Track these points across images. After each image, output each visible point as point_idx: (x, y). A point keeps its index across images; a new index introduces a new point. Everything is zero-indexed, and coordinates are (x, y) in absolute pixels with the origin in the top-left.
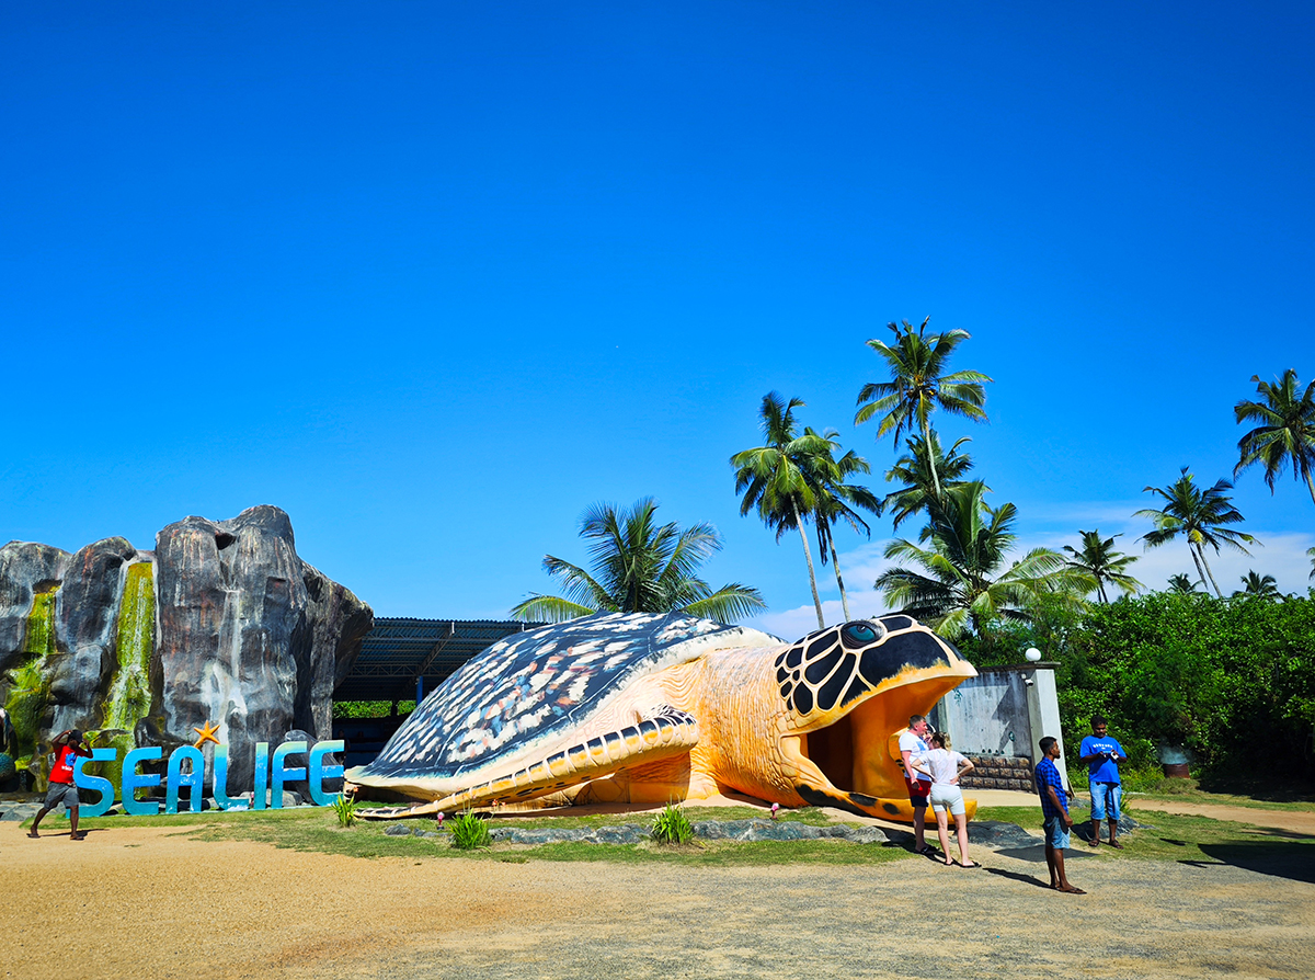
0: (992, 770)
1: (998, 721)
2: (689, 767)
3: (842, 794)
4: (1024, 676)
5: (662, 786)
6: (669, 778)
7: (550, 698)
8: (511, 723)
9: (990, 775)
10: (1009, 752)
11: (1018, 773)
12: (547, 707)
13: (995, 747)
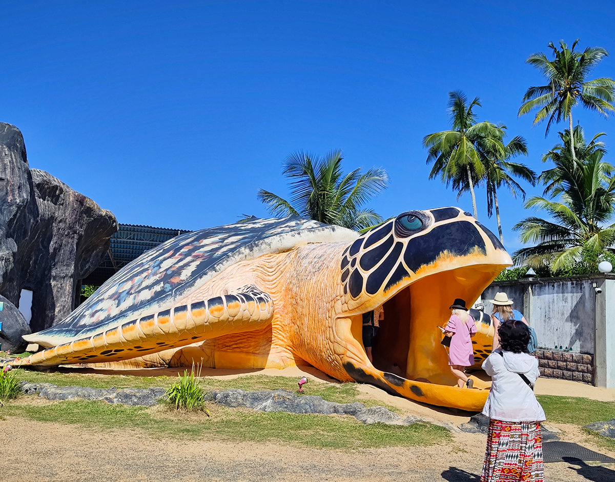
0: (561, 364)
1: (570, 324)
2: (270, 341)
3: (378, 373)
4: (595, 285)
5: (243, 355)
6: (251, 350)
7: (166, 278)
8: (132, 296)
9: (559, 368)
10: (576, 349)
11: (581, 367)
12: (162, 284)
13: (566, 344)
